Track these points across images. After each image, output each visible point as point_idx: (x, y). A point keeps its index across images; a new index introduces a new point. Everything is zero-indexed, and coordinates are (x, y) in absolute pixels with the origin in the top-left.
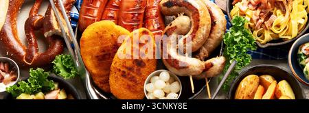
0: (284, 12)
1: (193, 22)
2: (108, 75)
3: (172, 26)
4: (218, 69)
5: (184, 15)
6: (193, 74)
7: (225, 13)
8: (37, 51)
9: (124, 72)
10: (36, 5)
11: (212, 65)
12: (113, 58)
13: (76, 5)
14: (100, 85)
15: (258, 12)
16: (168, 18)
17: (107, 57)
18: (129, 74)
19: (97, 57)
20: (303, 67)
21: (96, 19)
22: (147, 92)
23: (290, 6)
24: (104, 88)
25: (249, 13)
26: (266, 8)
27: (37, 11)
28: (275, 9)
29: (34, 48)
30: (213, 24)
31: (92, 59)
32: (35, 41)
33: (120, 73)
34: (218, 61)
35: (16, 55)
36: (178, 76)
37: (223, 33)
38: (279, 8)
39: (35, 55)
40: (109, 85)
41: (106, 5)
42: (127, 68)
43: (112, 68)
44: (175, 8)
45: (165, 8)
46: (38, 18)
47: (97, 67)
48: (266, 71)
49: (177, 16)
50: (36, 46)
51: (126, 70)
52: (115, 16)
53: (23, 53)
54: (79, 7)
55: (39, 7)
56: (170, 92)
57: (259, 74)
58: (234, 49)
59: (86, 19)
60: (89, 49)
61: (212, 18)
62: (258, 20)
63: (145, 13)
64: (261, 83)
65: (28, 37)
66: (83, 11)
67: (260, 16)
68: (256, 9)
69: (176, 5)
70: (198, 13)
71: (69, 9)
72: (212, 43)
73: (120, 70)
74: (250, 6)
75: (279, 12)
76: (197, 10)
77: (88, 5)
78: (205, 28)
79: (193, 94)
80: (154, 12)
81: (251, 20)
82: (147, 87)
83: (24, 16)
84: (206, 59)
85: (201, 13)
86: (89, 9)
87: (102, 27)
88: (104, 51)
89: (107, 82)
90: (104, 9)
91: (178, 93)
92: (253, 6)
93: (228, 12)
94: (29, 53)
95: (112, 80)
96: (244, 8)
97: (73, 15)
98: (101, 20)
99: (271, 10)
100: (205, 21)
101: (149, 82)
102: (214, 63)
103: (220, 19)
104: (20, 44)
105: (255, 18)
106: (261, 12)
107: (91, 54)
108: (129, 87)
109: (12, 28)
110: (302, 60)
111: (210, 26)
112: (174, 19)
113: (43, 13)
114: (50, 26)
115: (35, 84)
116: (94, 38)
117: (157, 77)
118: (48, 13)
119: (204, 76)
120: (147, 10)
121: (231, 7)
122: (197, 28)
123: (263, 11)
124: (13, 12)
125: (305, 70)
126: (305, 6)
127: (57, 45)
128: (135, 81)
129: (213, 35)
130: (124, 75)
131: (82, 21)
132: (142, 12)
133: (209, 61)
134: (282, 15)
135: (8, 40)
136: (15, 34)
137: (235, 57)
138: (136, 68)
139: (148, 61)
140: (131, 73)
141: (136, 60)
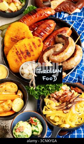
18: (20, 54)
19: (12, 38)
30: (73, 56)
31: (9, 38)
33: (16, 51)
51: (20, 52)
60: (10, 32)
69: (62, 38)
73: (16, 49)
107: (10, 35)
130: (17, 53)
138: (25, 54)
139: (34, 55)
140: (21, 55)
141: (27, 50)
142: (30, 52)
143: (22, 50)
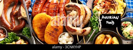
0: (114, 10)
1: (78, 14)
2: (44, 34)
3: (70, 15)
4: (88, 32)
5: (75, 10)
6: (78, 34)
7: (91, 10)
8: (15, 25)
9: (50, 33)
10: (15, 7)
11: (86, 30)
12: (46, 28)
13: (31, 6)
14: (40, 39)
15: (104, 9)
16: (68, 12)
17: (43, 27)
19: (39, 27)
20: (122, 31)
21: (39, 12)
22: (60, 41)
23: (117, 7)
24: (42, 40)
25: (100, 10)
26: (107, 8)
27: (15, 9)
28: (111, 8)
29: (14, 24)
30: (86, 14)
31: (37, 28)
32: (14, 21)
33: (49, 34)
34: (88, 29)
35: (6, 27)
36: (72, 35)
37: (90, 18)
38: (112, 8)
39: (14, 26)
40: (44, 39)
41: (43, 7)
42: (51, 32)
43: (45, 32)
44: (71, 8)
45: (67, 8)
46: (16, 12)
47: (39, 31)
48: (108, 33)
49: (71, 11)
50: (15, 23)
51: (51, 33)
52: (47, 11)
53: (10, 26)
54: (32, 7)
55: (16, 7)
56: (69, 41)
57: (105, 34)
58: (95, 24)
59: (35, 12)
60: (36, 24)
61: (86, 12)
62: (104, 12)
63: (59, 10)
64: (106, 37)
65: (11, 19)
66: (34, 9)
67: (105, 11)
68: (103, 8)
69: (71, 7)
70: (80, 10)
71: (28, 8)
72: (86, 22)
73: (48, 33)
74: (101, 7)
75: (112, 9)
76: (80, 9)
77: (36, 6)
78: (83, 16)
79: (78, 42)
80: (62, 9)
81: (101, 13)
82: (59, 39)
83: (10, 11)
84: (83, 28)
85: (81, 10)
86: (36, 8)
87: (42, 15)
88: (42, 25)
89: (43, 37)
90: (42, 8)
91: (72, 42)
92: (102, 7)
93: (92, 9)
94: (12, 25)
95: (45, 37)
96: (98, 8)
97: (30, 11)
98: (41, 13)
99: (109, 9)
100: (83, 13)
101: (60, 37)
102: (87, 30)
103: (89, 12)
104: (8, 22)
105: (103, 12)
106: (105, 9)
107: (37, 26)
108: (52, 39)
109: (5, 16)
110: (122, 28)
111: (85, 15)
112: (70, 12)
113: (17, 10)
114: (20, 15)
115: (11, 38)
116: (38, 20)
117: (63, 35)
118: (20, 9)
119: (82, 35)
120: (59, 8)
121: (93, 7)
122: (80, 16)
123: (106, 9)
124: (5, 9)
125: (123, 33)
126: (123, 7)
127: (23, 23)
128: (55, 37)
129: (86, 19)
130: (50, 34)
131: (33, 13)
132: (58, 9)
133: (84, 29)
134: (114, 11)
135: (4, 21)
136: (6, 18)
137: (95, 27)
138: (55, 32)
139: (60, 29)
140: (53, 34)
141: (55, 29)
142: (57, 28)
143: (52, 31)
